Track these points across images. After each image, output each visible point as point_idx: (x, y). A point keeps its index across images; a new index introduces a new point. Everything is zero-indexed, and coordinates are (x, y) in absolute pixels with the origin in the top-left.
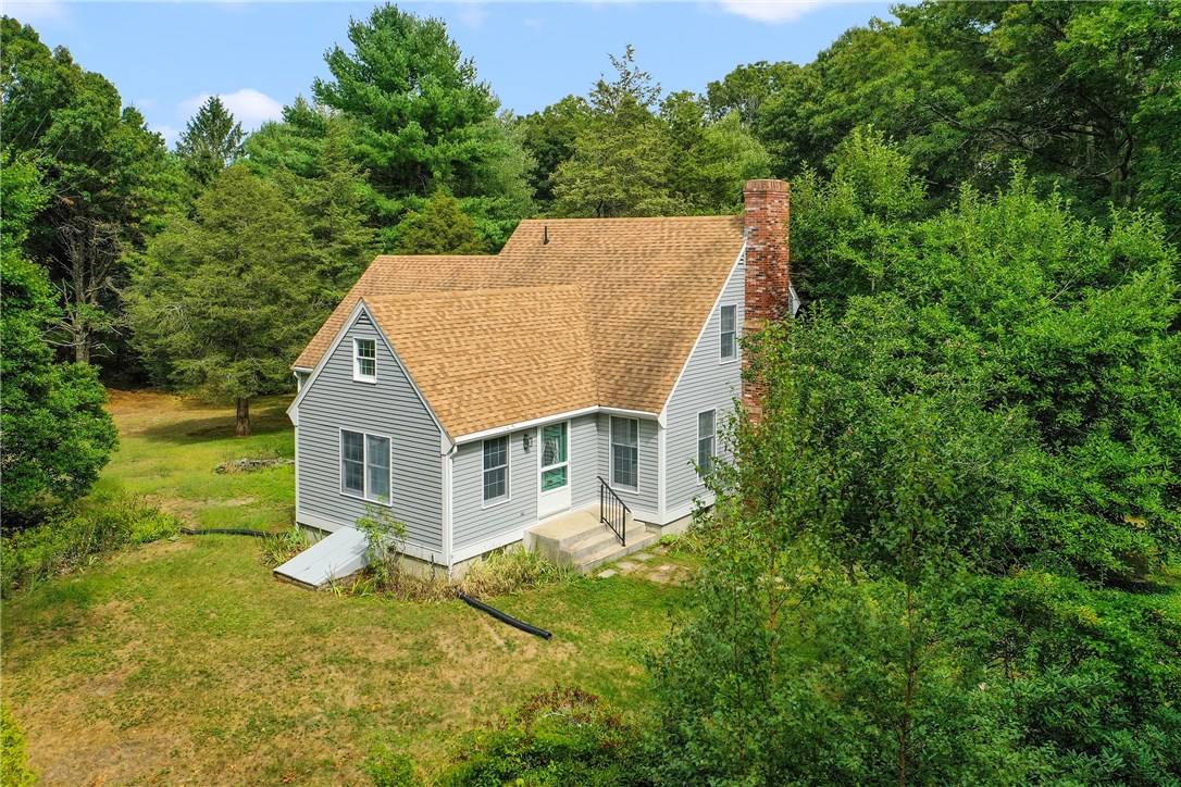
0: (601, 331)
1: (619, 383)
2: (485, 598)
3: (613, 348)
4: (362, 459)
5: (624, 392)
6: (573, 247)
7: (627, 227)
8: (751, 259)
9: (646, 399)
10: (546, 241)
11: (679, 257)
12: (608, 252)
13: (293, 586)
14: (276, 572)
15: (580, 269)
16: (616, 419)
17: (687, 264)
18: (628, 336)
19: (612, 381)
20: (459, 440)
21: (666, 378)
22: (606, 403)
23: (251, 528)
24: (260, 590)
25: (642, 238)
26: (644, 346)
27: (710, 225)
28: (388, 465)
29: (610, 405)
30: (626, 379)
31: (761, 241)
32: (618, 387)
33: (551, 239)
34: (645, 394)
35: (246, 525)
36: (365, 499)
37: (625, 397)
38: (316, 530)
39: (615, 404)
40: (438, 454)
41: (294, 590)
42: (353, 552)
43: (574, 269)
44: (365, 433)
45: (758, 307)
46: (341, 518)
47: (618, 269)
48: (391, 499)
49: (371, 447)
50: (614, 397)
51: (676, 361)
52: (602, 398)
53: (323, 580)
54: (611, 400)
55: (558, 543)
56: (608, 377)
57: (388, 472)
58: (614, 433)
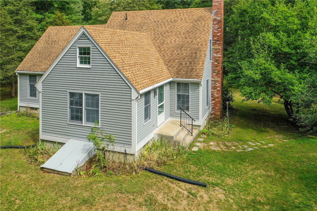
0: (163, 50)
1: (178, 69)
2: (156, 168)
3: (170, 56)
4: (81, 105)
5: (182, 72)
6: (139, 20)
7: (160, 13)
8: (215, 23)
9: (193, 74)
10: (126, 19)
11: (187, 22)
12: (155, 22)
13: (55, 175)
14: (42, 168)
15: (144, 28)
16: (179, 84)
17: (191, 24)
18: (175, 51)
19: (175, 68)
20: (141, 92)
21: (199, 66)
22: (175, 77)
23: (13, 144)
24: (38, 180)
25: (168, 16)
26: (184, 54)
27: (195, 11)
28: (98, 107)
29: (177, 77)
30: (181, 67)
31: (219, 16)
32: (178, 71)
33: (128, 18)
34: (192, 72)
35: (10, 143)
36: (84, 125)
37: (183, 74)
38: (54, 142)
39: (179, 77)
40: (130, 100)
41: (57, 177)
42: (83, 152)
43: (142, 28)
44: (84, 92)
45: (217, 41)
46: (69, 135)
47: (162, 27)
48: (100, 124)
49: (86, 99)
50: (178, 74)
51: (201, 59)
52: (172, 75)
53: (73, 169)
54: (177, 75)
55: (173, 137)
56: (172, 67)
57: (98, 111)
58: (178, 89)
